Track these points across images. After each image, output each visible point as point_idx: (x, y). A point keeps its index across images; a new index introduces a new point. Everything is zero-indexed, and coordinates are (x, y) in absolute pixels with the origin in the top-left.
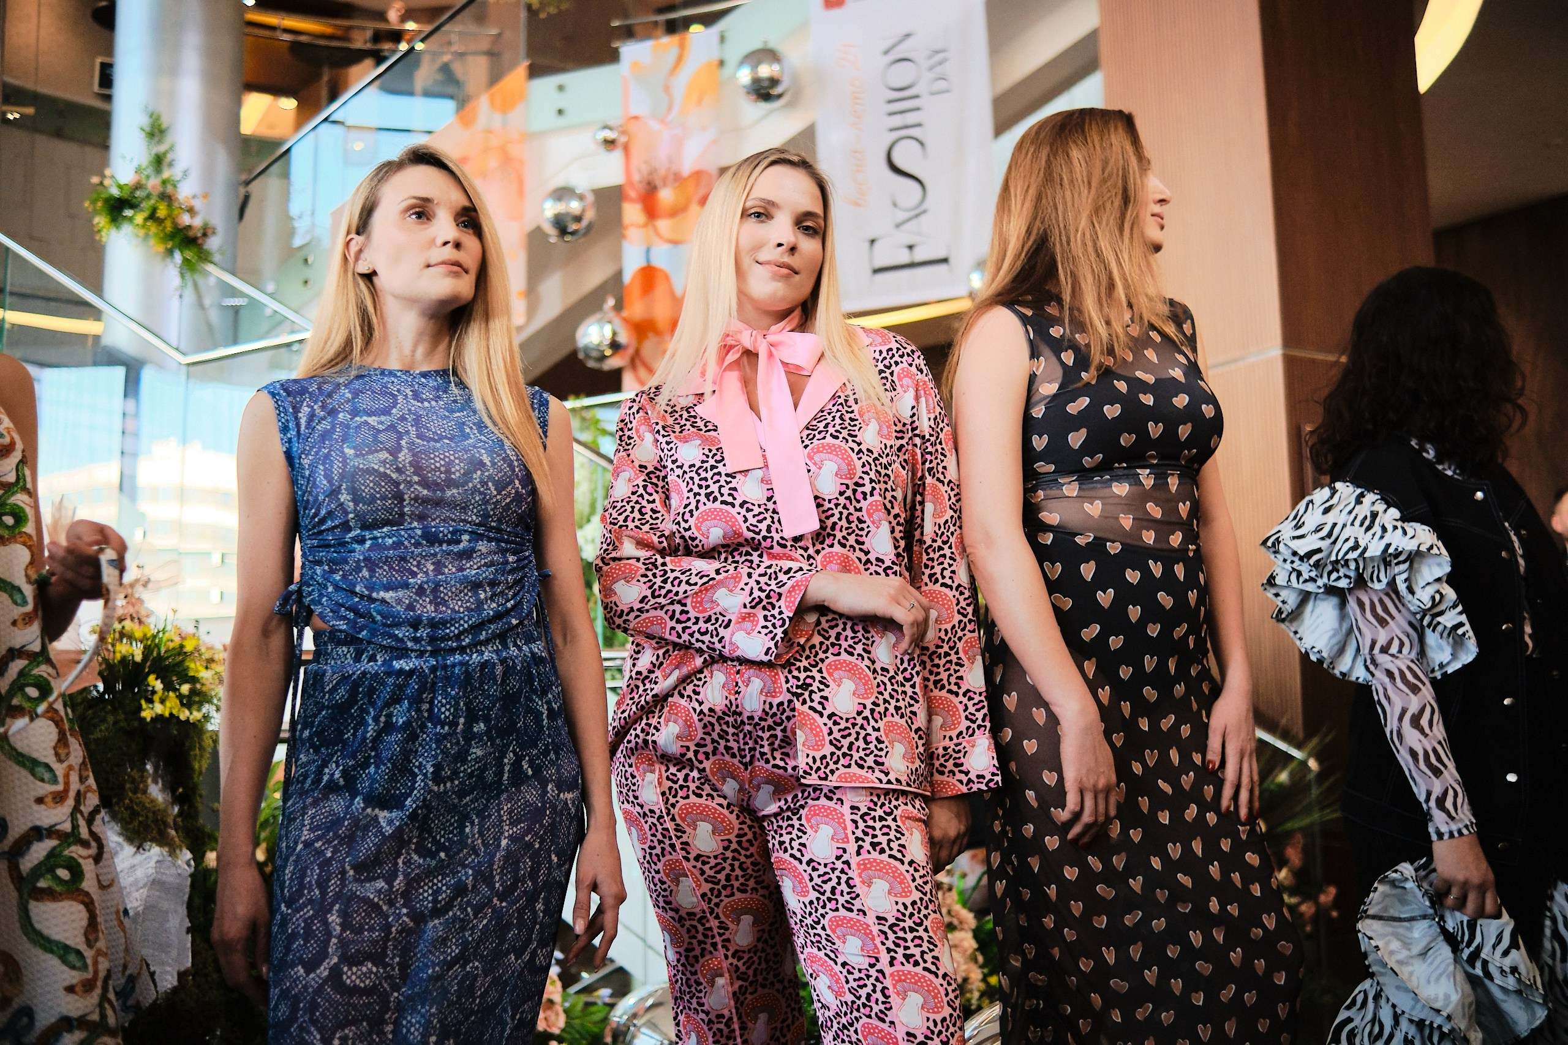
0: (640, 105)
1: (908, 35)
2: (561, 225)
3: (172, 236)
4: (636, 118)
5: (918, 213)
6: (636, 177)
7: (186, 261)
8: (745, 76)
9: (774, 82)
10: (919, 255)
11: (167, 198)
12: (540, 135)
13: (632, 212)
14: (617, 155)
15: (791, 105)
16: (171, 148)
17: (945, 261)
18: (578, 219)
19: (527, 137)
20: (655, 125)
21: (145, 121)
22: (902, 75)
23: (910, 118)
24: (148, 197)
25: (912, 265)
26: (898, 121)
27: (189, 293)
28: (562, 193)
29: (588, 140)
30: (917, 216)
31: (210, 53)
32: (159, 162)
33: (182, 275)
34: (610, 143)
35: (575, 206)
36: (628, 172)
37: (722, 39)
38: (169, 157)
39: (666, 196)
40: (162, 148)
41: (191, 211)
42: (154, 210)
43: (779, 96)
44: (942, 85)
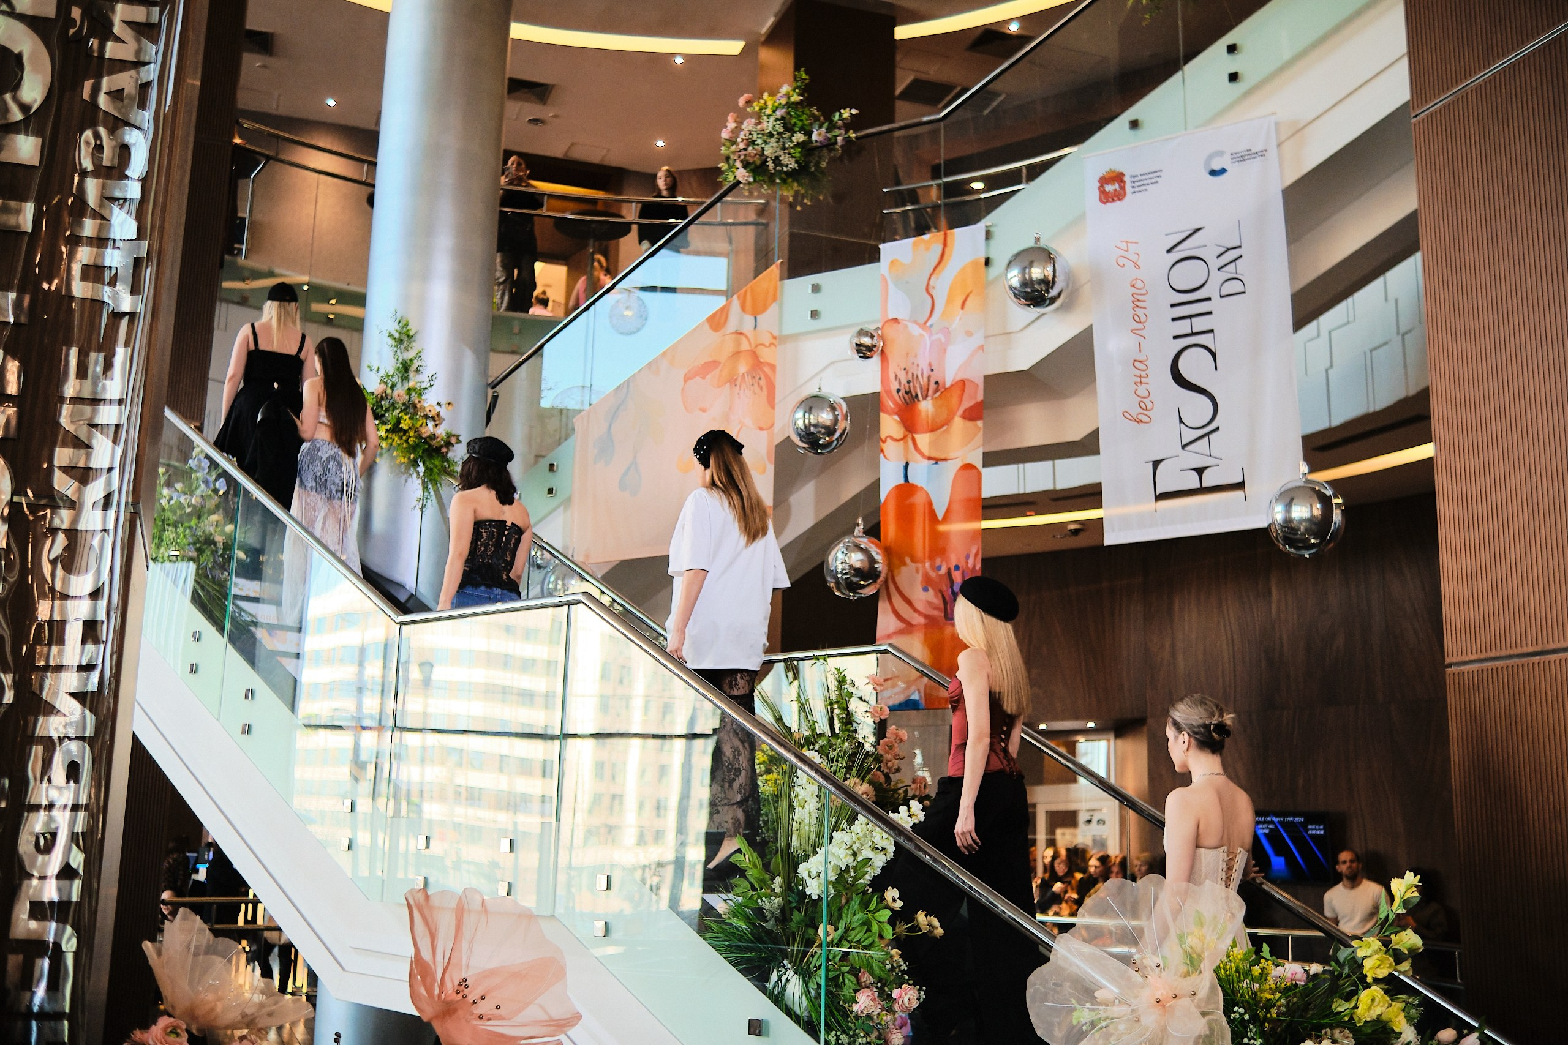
0: (899, 306)
1: (1197, 230)
2: (811, 438)
3: (413, 448)
4: (896, 320)
5: (1209, 430)
6: (895, 386)
7: (429, 471)
8: (1014, 277)
9: (1048, 284)
10: (1209, 480)
11: (410, 407)
12: (794, 337)
13: (890, 425)
14: (875, 361)
15: (1067, 307)
16: (419, 355)
17: (1240, 486)
18: (830, 431)
19: (778, 340)
20: (916, 330)
21: (394, 328)
22: (1189, 275)
23: (1199, 324)
24: (393, 406)
25: (1201, 490)
26: (1184, 327)
27: (432, 506)
28: (813, 402)
29: (844, 344)
30: (1208, 434)
31: (462, 255)
32: (405, 368)
33: (425, 488)
34: (864, 351)
35: (826, 417)
36: (884, 379)
37: (988, 235)
38: (416, 363)
39: (926, 407)
40: (410, 355)
41: (436, 419)
42: (399, 420)
43: (1053, 300)
44: (1236, 286)
